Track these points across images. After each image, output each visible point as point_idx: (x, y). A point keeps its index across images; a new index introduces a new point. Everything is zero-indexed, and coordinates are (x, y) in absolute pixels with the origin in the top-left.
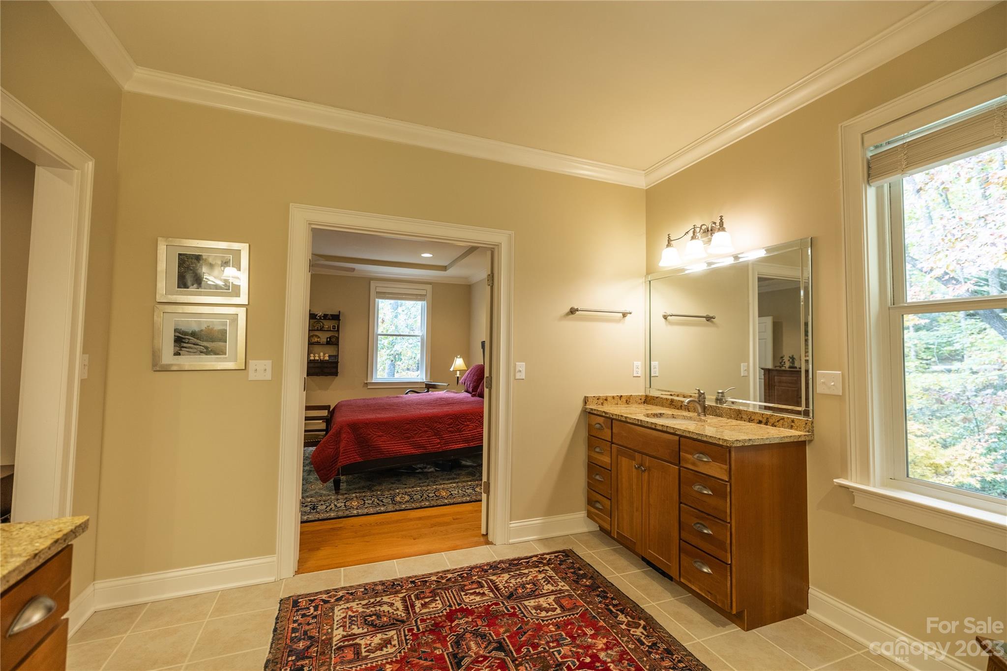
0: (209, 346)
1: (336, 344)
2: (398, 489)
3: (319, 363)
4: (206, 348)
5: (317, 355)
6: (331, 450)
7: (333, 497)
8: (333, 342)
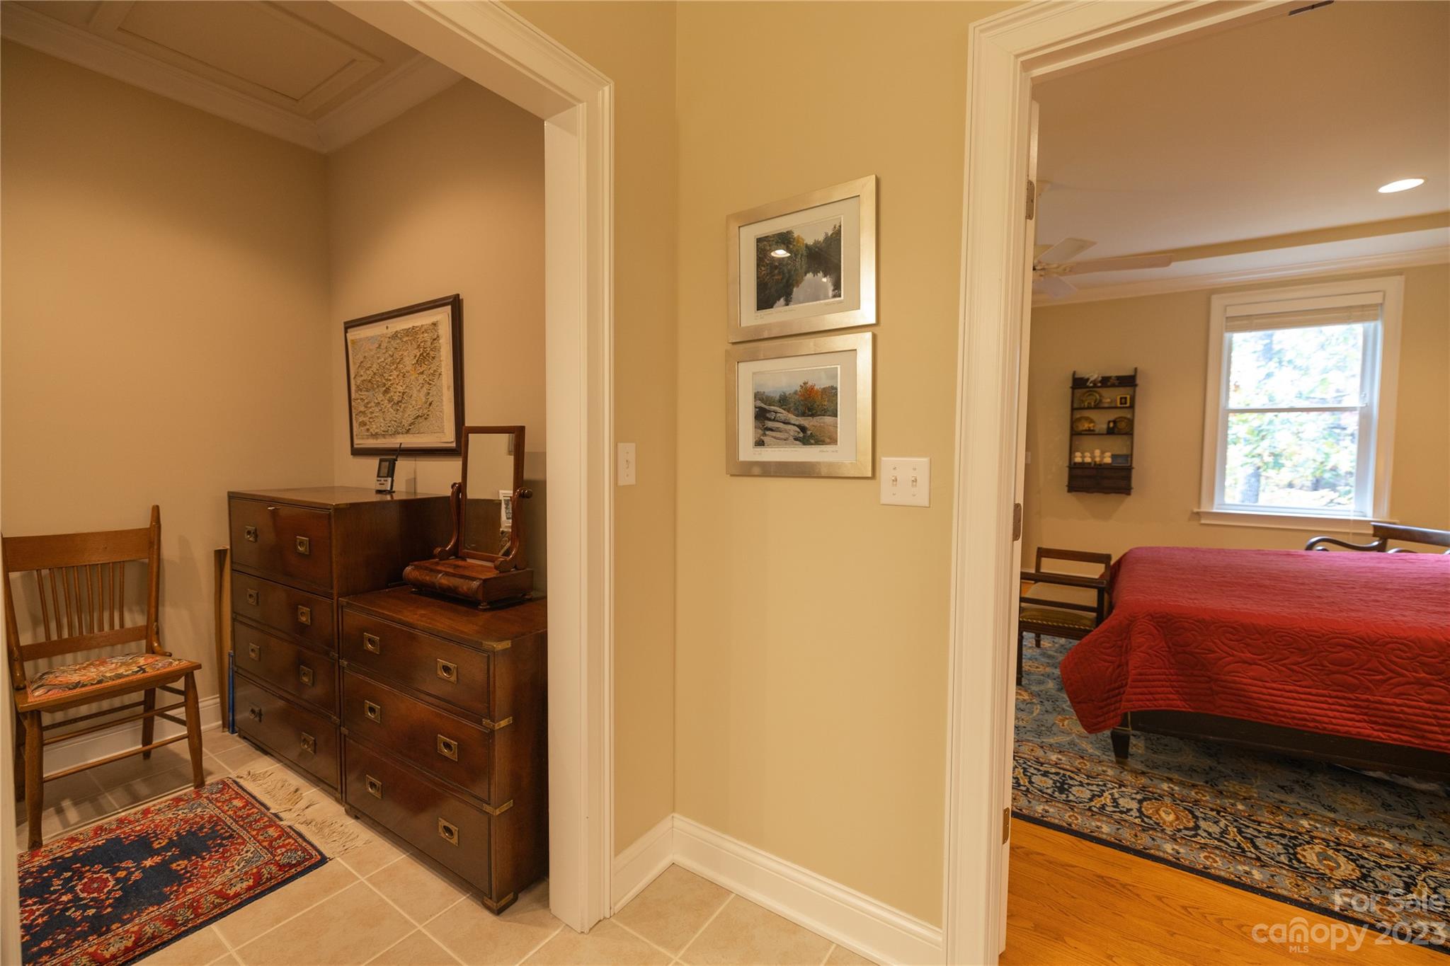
0: (807, 426)
1: (1126, 434)
2: (1305, 815)
3: (1093, 468)
4: (803, 429)
5: (1088, 454)
6: (1107, 664)
7: (1110, 772)
8: (1122, 429)
